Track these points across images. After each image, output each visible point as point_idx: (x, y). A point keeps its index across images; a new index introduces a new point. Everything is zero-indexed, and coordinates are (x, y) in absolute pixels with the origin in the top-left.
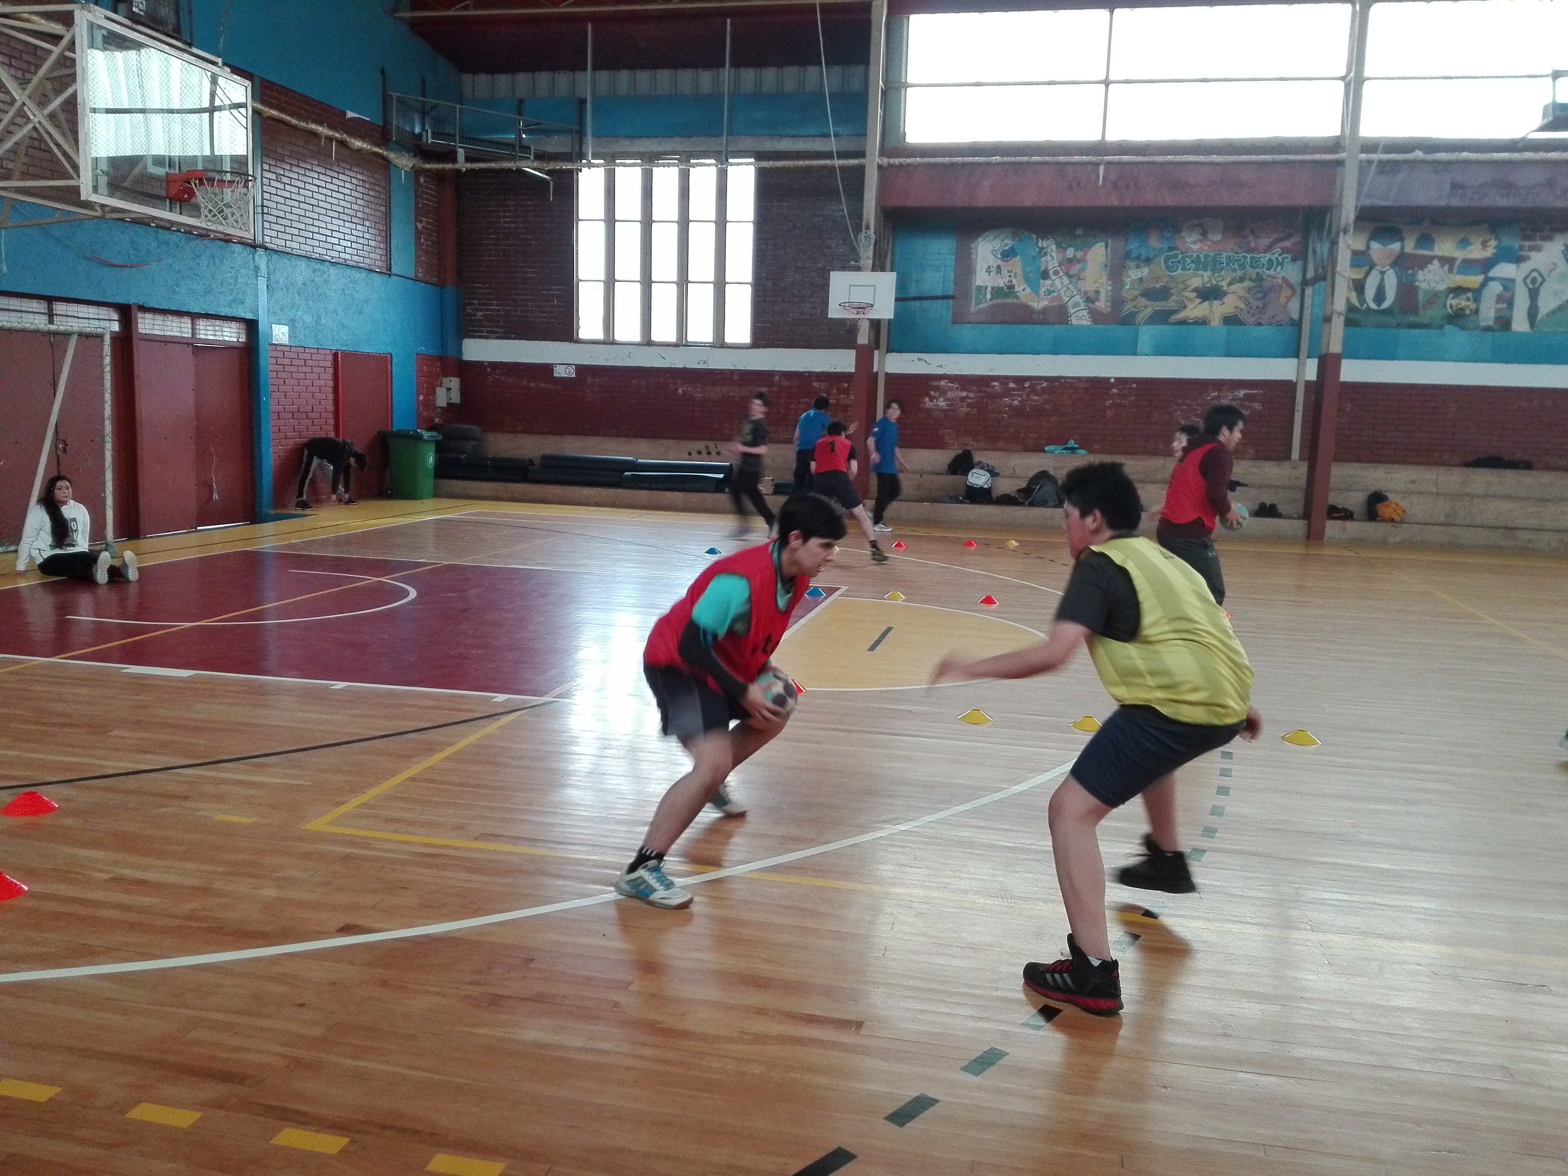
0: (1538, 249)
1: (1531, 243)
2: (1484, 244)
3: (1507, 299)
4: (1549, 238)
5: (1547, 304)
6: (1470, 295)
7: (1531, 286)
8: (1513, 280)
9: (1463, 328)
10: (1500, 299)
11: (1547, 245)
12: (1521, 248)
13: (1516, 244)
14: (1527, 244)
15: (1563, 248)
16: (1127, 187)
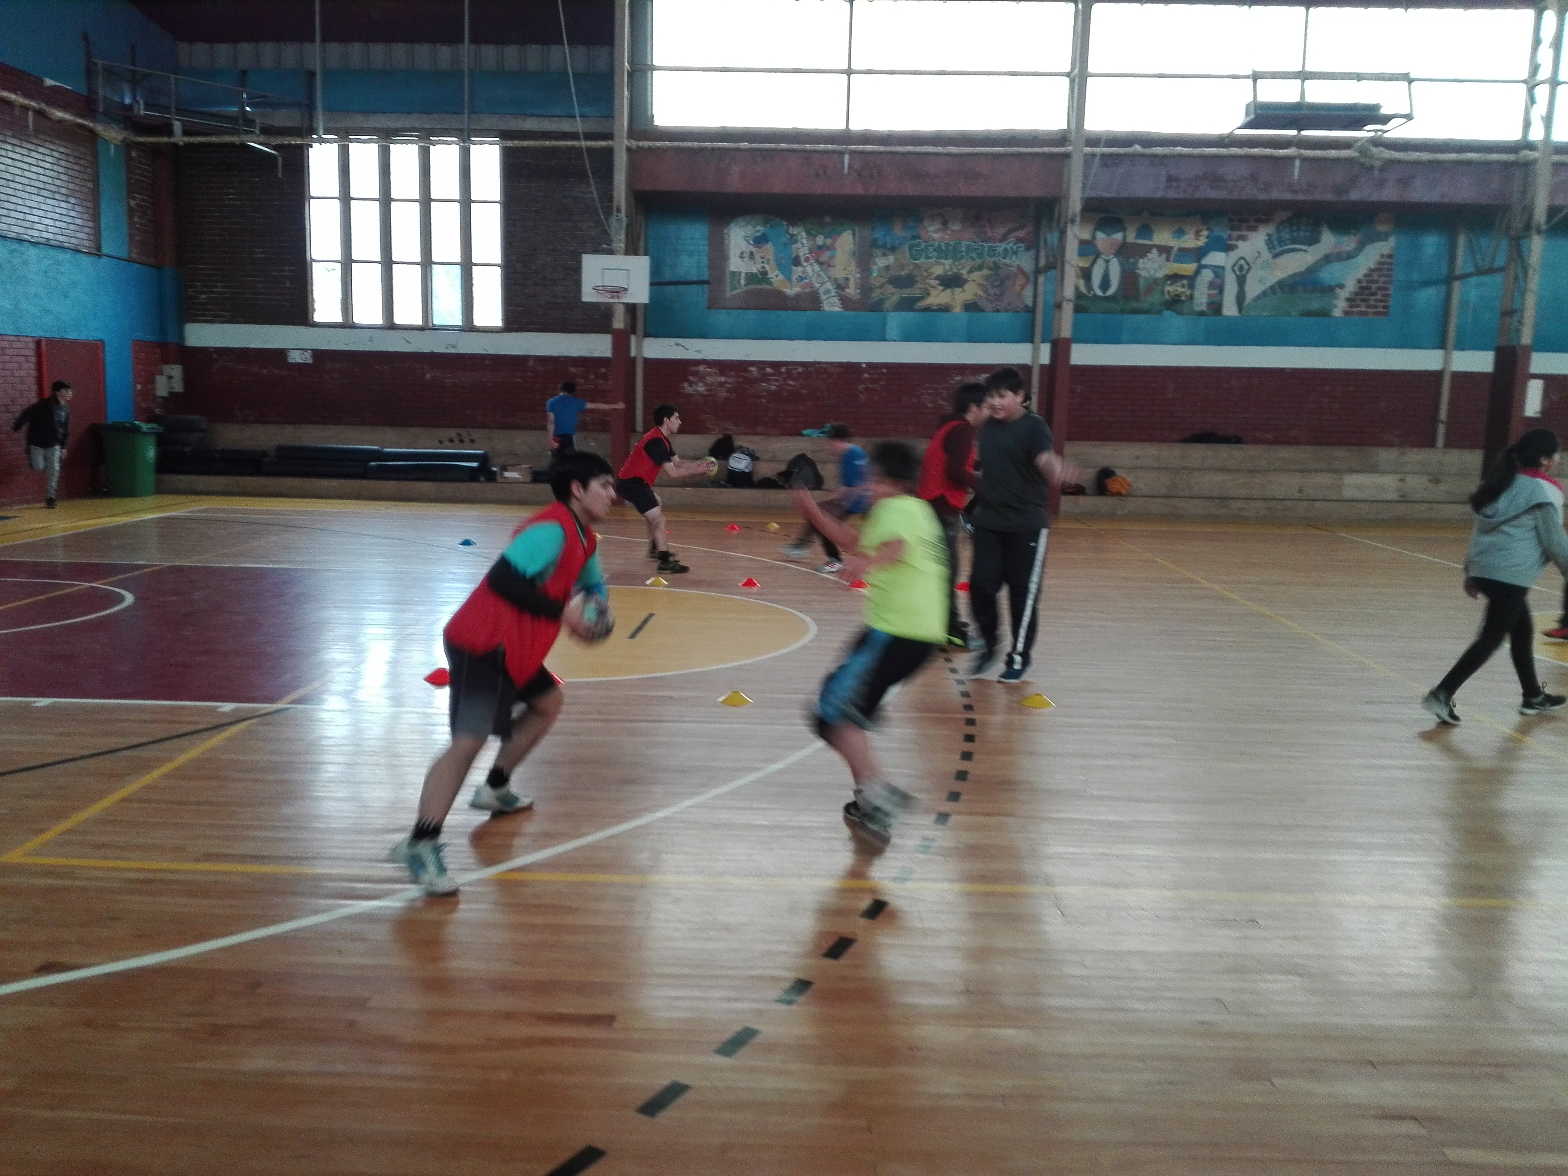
0: (1244, 238)
1: (1238, 233)
2: (1197, 234)
3: (1218, 286)
4: (1254, 229)
5: (1253, 290)
6: (1185, 282)
7: (1238, 273)
8: (1223, 268)
9: (1180, 313)
10: (1212, 285)
11: (1252, 235)
12: (1230, 237)
13: (1225, 235)
14: (1235, 233)
15: (1266, 238)
16: (872, 176)
